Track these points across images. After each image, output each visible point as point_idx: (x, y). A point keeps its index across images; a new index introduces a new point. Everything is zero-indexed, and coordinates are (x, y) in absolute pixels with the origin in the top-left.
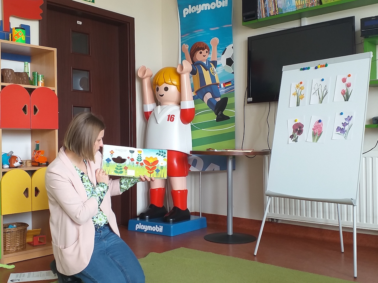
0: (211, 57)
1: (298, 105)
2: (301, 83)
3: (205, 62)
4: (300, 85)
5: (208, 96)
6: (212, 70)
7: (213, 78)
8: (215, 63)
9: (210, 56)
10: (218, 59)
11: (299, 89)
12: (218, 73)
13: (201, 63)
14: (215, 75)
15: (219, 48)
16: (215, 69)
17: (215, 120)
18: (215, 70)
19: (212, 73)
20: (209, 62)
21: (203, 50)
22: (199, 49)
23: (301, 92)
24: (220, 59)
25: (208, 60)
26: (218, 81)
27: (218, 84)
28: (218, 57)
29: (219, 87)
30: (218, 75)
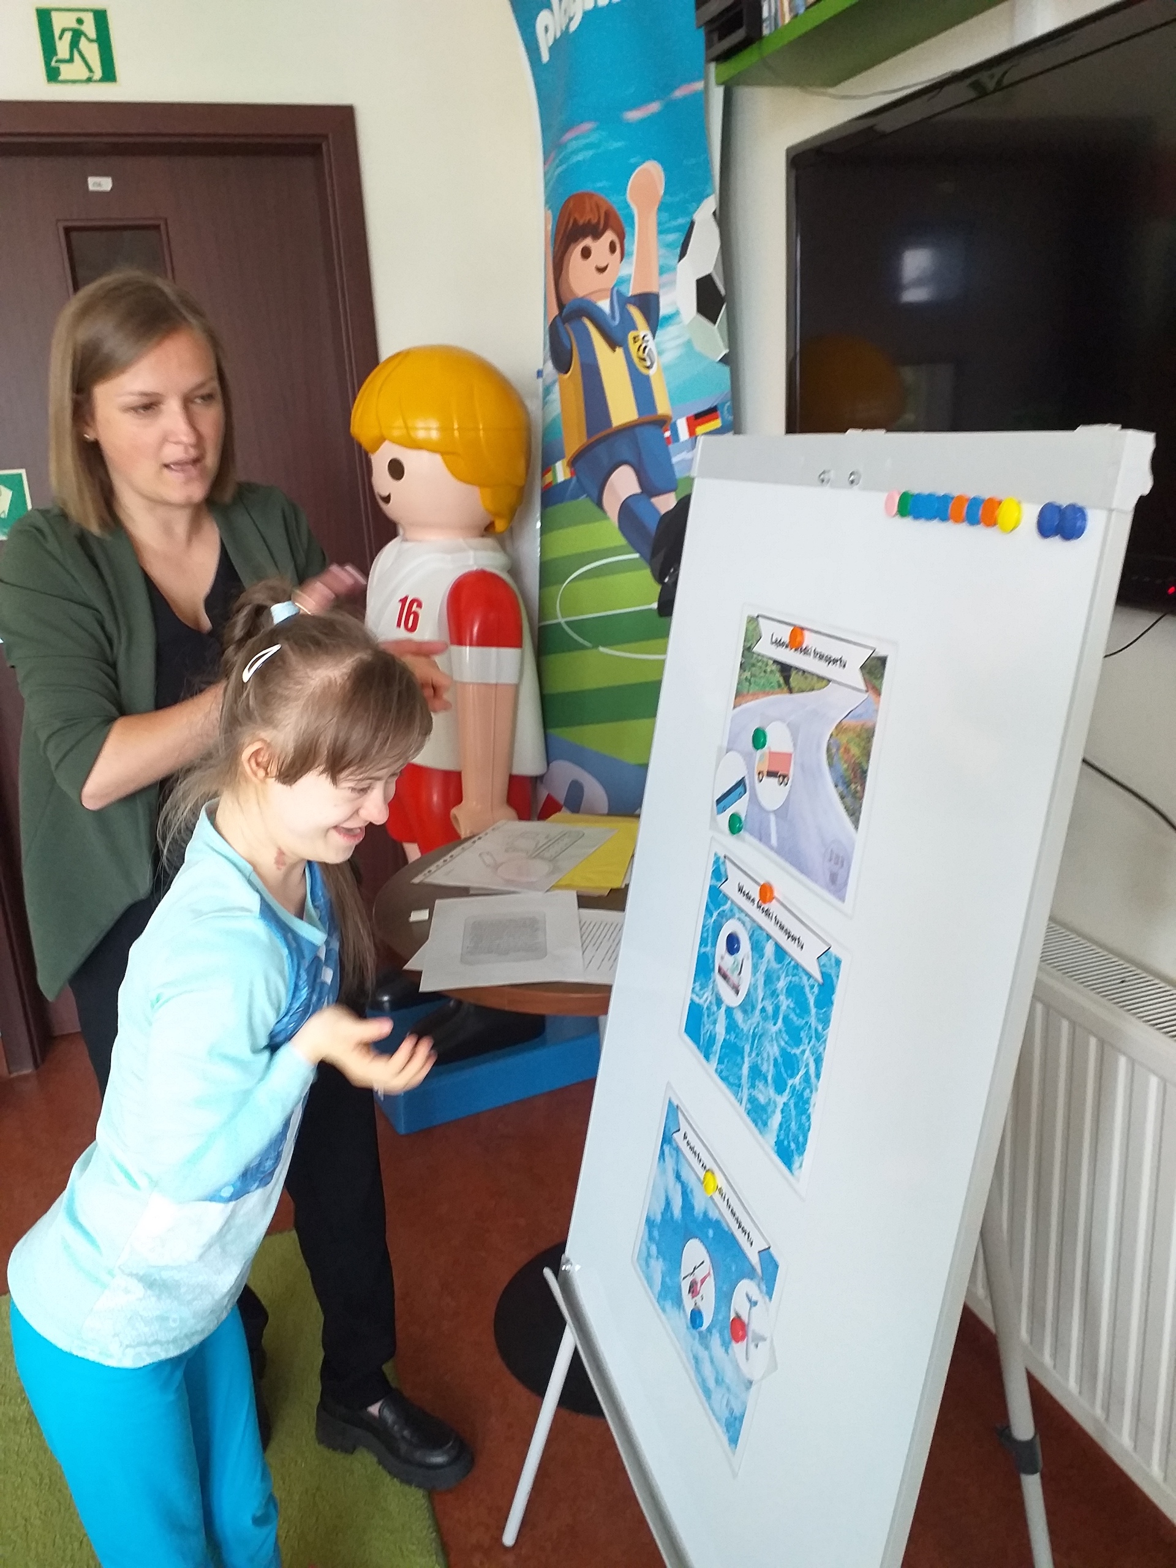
0: (631, 272)
3: (604, 305)
7: (641, 388)
8: (648, 303)
13: (585, 310)
14: (651, 372)
15: (668, 221)
16: (649, 337)
19: (636, 360)
20: (623, 301)
21: (597, 235)
22: (575, 233)
24: (673, 283)
25: (618, 291)
26: (663, 407)
27: (663, 422)
28: (662, 271)
29: (667, 434)
30: (666, 369)
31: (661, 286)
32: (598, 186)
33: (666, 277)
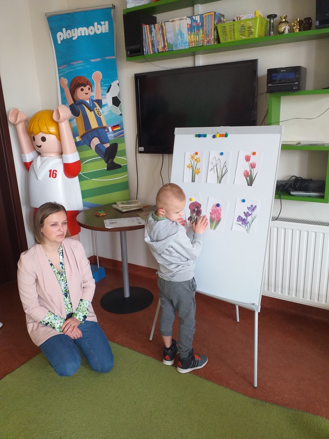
0: (95, 95)
1: (193, 181)
2: (196, 153)
3: (88, 102)
4: (195, 156)
5: (96, 141)
6: (97, 110)
7: (99, 120)
8: (99, 102)
9: (93, 94)
10: (103, 98)
11: (194, 160)
12: (105, 114)
13: (83, 102)
14: (101, 117)
15: (103, 84)
16: (100, 109)
17: (106, 168)
18: (101, 111)
19: (97, 114)
20: (93, 101)
21: (85, 86)
22: (79, 85)
23: (196, 164)
24: (105, 98)
25: (91, 99)
26: (105, 124)
27: (105, 128)
28: (102, 95)
29: (106, 130)
30: (104, 116)
31: (102, 98)
32: (84, 75)
33: (103, 96)
